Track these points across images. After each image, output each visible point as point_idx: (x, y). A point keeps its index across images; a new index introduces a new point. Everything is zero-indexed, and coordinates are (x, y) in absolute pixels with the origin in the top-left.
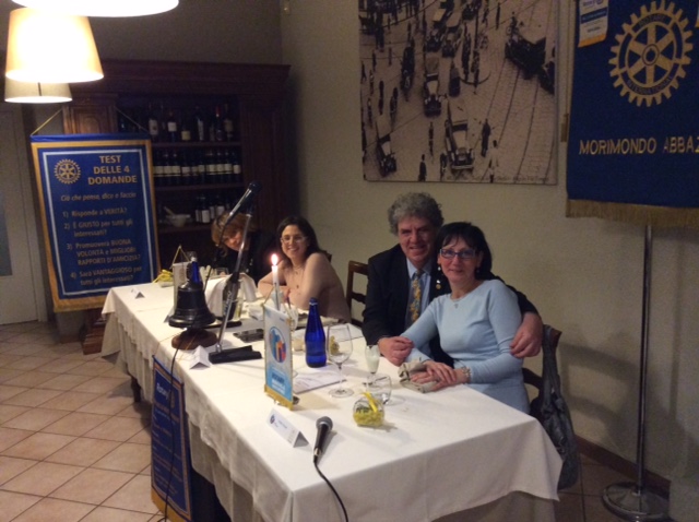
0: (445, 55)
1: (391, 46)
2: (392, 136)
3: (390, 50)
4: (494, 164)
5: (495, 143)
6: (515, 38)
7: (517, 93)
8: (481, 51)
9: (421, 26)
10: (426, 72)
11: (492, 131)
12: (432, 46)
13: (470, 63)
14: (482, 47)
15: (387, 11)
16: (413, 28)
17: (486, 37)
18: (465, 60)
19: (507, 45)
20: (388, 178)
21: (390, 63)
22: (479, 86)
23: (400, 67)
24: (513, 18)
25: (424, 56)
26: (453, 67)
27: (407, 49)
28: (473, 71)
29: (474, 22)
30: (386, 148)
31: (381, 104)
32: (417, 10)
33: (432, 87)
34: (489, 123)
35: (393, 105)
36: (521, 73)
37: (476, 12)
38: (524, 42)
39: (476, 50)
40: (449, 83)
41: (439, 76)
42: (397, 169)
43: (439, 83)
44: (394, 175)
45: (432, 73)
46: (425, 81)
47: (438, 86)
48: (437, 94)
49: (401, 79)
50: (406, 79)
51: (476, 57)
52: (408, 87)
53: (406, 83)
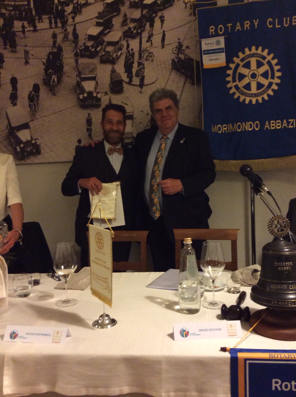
0: (103, 61)
1: (28, 49)
2: (31, 124)
3: (26, 52)
6: (182, 56)
7: (185, 94)
8: (146, 63)
9: (71, 37)
10: (80, 73)
12: (86, 53)
13: (134, 71)
14: (146, 60)
15: (20, 19)
16: (60, 38)
17: (152, 53)
18: (128, 67)
19: (173, 61)
20: (29, 161)
21: (27, 63)
22: (144, 88)
23: (43, 67)
24: (179, 43)
25: (77, 61)
26: (113, 71)
27: (51, 53)
28: (137, 76)
29: (137, 40)
30: (24, 135)
31: (14, 98)
32: (64, 23)
33: (89, 86)
35: (33, 98)
37: (139, 35)
38: (191, 60)
39: (140, 61)
40: (110, 84)
41: (96, 77)
42: (41, 153)
43: (97, 83)
44: (37, 158)
45: (87, 75)
46: (79, 80)
47: (96, 85)
48: (95, 91)
49: (44, 77)
50: (52, 77)
51: (141, 66)
52: (55, 84)
53: (52, 81)
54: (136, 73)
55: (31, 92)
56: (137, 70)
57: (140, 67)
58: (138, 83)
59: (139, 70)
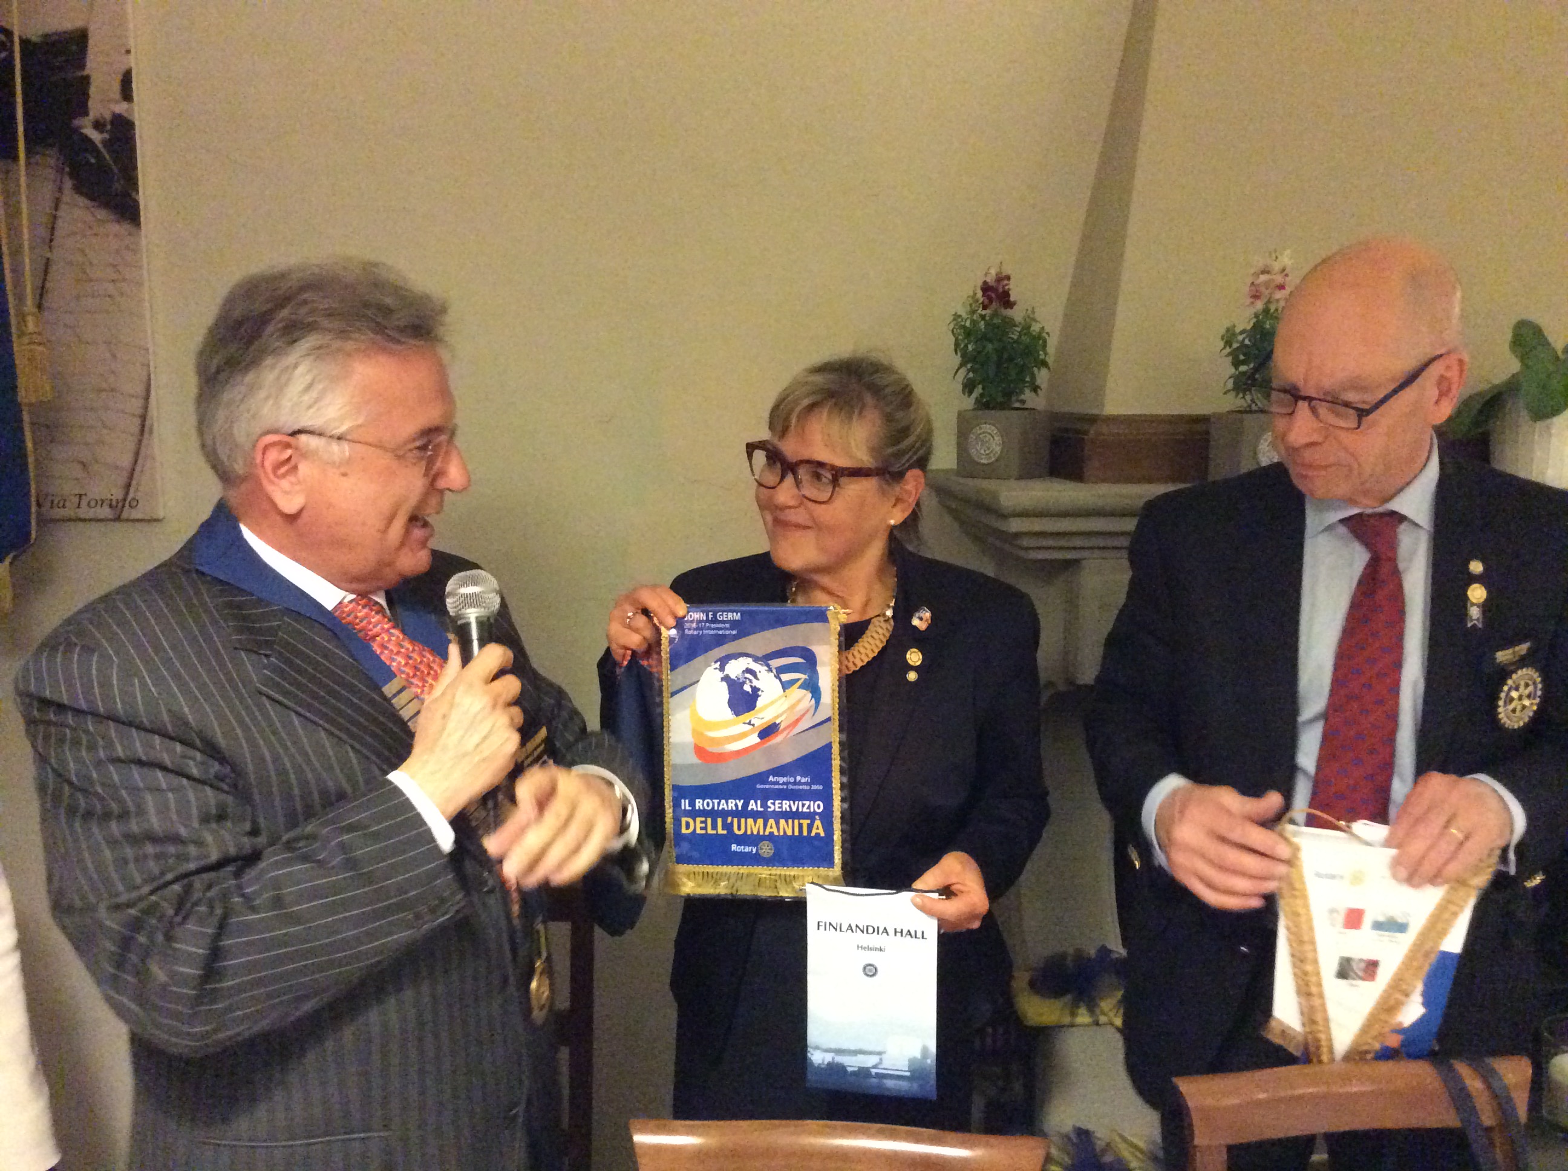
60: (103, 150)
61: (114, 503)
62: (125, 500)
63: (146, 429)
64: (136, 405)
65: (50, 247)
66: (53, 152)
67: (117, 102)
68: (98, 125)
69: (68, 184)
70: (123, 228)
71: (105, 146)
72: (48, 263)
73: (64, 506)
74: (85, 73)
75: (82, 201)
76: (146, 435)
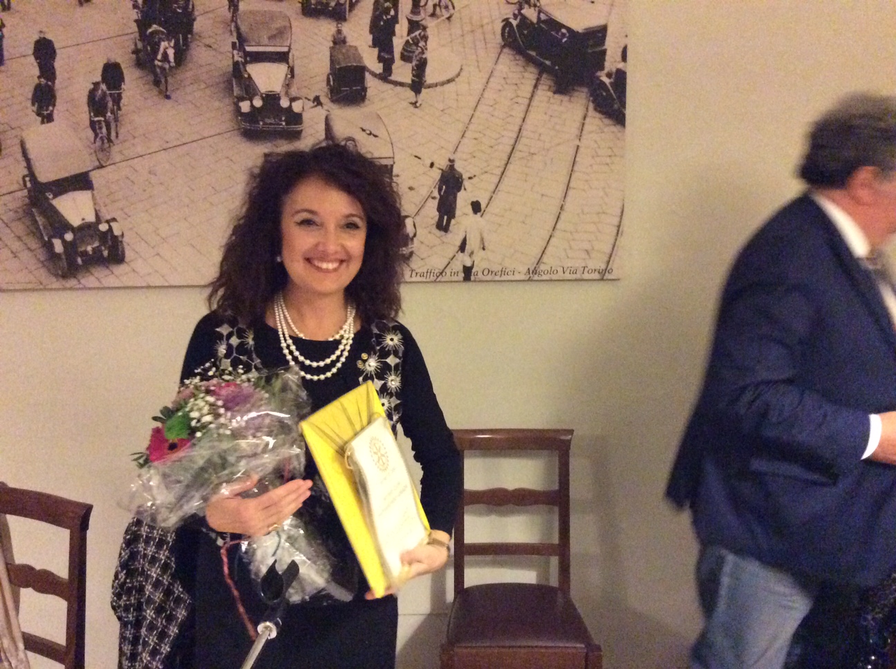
0: (309, 11)
2: (96, 177)
4: (472, 244)
5: (476, 207)
6: (531, 14)
7: (535, 117)
8: (431, 24)
10: (242, 40)
11: (466, 183)
19: (506, 21)
20: (89, 280)
22: (425, 92)
25: (233, 5)
28: (405, 58)
33: (267, 77)
34: (458, 166)
35: (104, 103)
36: (546, 81)
38: (554, 24)
39: (415, 18)
40: (328, 75)
41: (291, 55)
42: (127, 259)
43: (292, 70)
44: (113, 273)
45: (265, 46)
46: (240, 59)
47: (289, 76)
48: (287, 93)
49: (136, 45)
50: (159, 46)
51: (417, 33)
52: (170, 66)
53: (159, 57)
54: (403, 49)
55: (96, 85)
56: (407, 42)
57: (413, 35)
58: (408, 79)
59: (411, 42)
60: (611, 89)
61: (601, 271)
62: (606, 270)
63: (620, 232)
64: (616, 221)
65: (580, 140)
66: (585, 90)
67: (619, 62)
68: (609, 75)
69: (591, 106)
70: (616, 129)
71: (611, 86)
72: (578, 147)
73: (576, 273)
74: (604, 47)
75: (598, 115)
76: (619, 235)
